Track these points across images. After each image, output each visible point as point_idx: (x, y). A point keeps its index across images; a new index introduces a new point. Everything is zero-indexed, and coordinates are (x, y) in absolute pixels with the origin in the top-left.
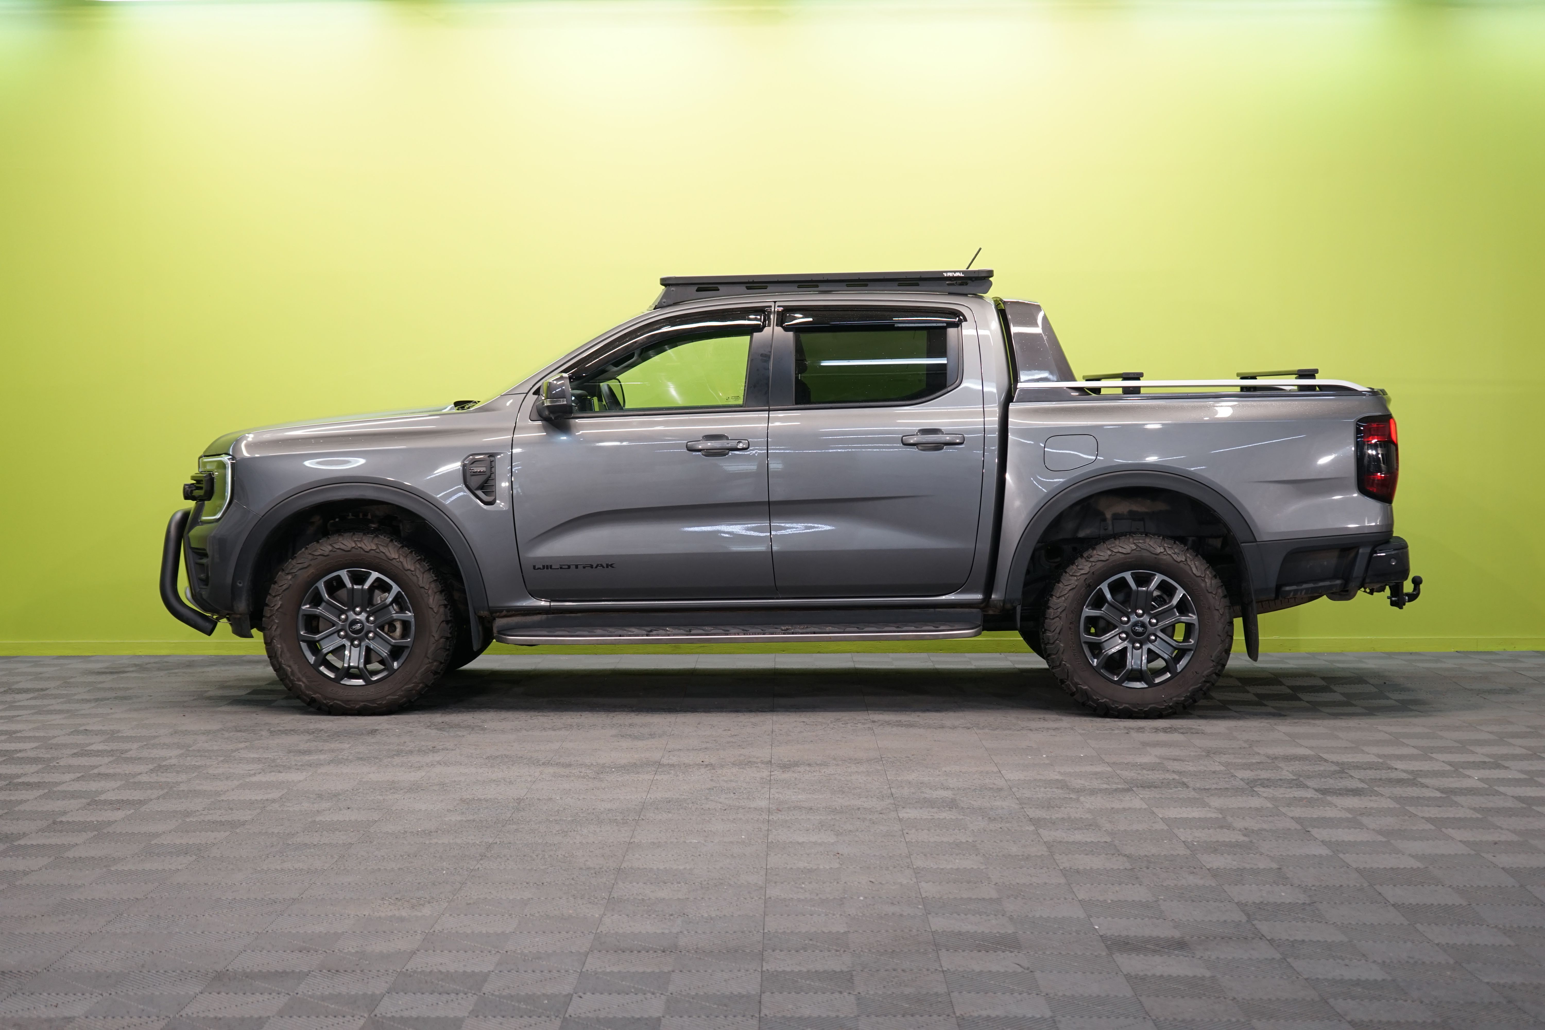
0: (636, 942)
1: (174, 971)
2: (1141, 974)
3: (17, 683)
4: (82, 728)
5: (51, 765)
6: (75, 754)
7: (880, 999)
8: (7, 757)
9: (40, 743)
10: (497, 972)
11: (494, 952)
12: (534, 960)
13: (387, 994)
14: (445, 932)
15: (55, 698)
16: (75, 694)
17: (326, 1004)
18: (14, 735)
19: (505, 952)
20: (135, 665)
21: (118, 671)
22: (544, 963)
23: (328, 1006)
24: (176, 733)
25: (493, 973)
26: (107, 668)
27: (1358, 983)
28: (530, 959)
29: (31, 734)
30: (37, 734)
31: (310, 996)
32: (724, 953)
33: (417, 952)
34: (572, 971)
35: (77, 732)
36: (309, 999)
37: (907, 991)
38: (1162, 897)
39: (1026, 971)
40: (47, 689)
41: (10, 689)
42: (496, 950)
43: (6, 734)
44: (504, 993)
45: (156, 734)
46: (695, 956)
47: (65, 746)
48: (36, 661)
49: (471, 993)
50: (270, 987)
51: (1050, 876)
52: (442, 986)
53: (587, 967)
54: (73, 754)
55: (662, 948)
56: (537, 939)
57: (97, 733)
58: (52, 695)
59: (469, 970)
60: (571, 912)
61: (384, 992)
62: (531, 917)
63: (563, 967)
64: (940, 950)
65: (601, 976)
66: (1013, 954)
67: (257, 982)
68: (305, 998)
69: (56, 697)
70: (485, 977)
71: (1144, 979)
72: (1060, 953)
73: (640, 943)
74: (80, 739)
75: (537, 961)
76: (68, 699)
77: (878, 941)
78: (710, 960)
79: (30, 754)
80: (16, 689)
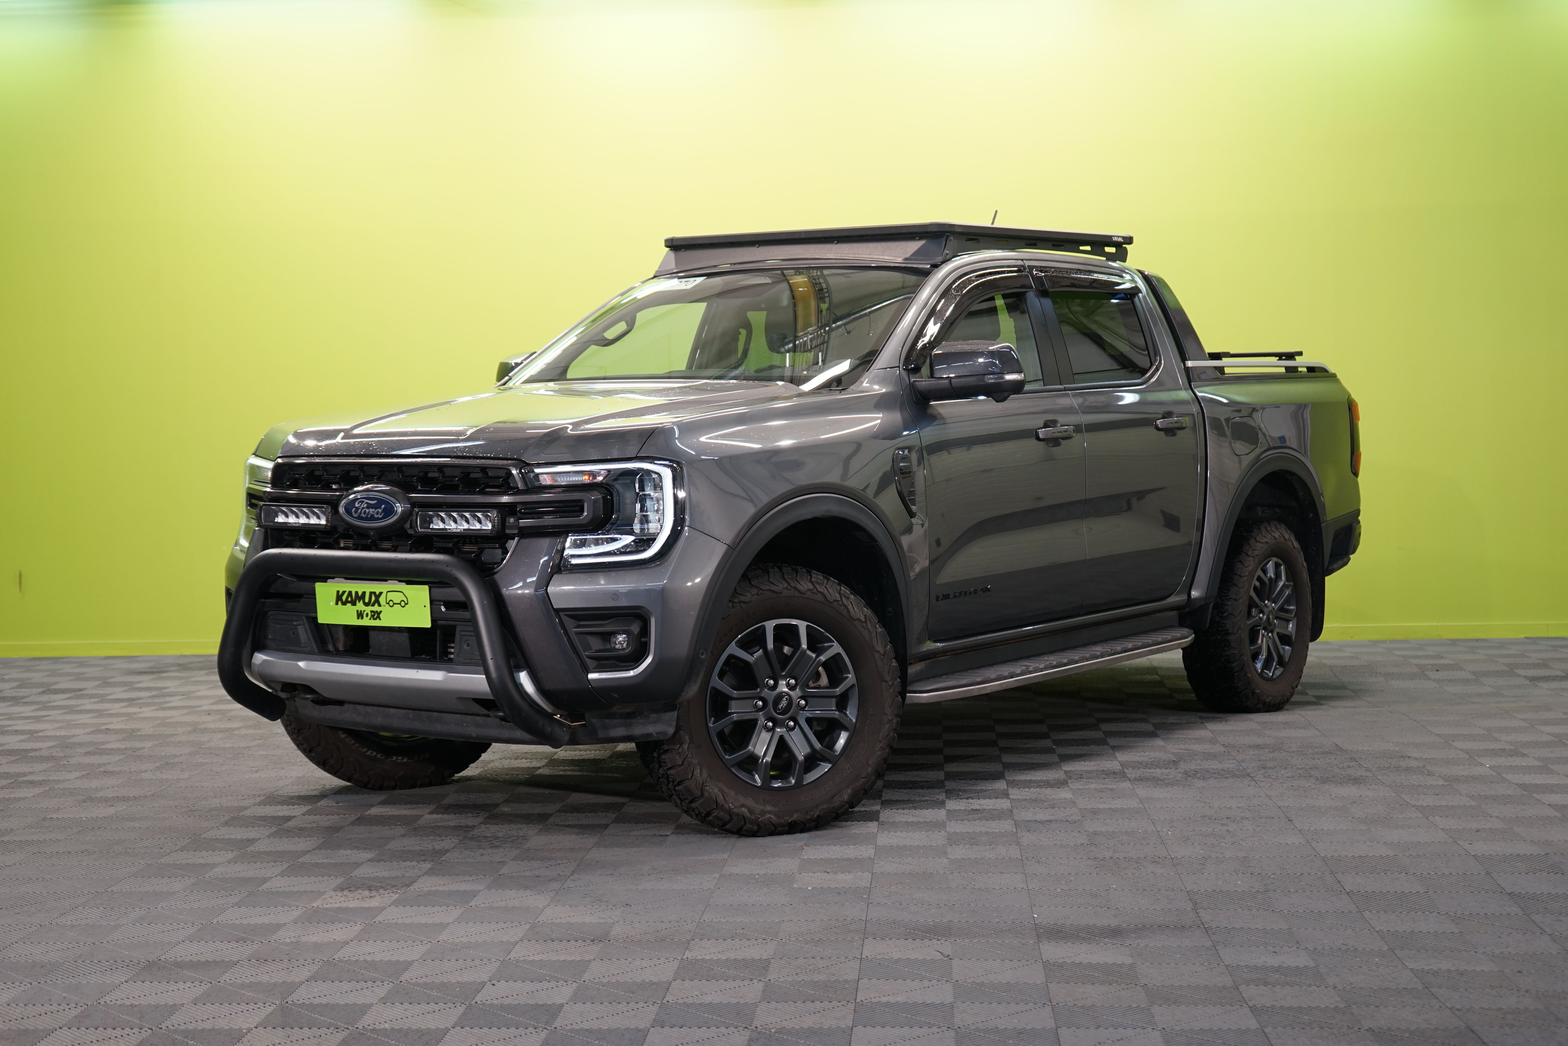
0: (568, 932)
1: (107, 962)
2: (1062, 961)
3: (56, 683)
4: (104, 727)
5: (61, 763)
6: (88, 752)
7: (788, 985)
8: (20, 756)
9: (57, 743)
10: (421, 961)
11: (426, 942)
12: (462, 949)
13: (306, 982)
14: (386, 922)
16: (111, 694)
17: (243, 992)
18: (35, 735)
19: (436, 942)
22: (471, 951)
23: (244, 994)
24: (194, 731)
25: (417, 962)
28: (459, 948)
29: (52, 733)
30: (58, 734)
31: (231, 985)
32: (651, 941)
33: (350, 942)
34: (495, 961)
35: (98, 731)
36: (229, 987)
37: (818, 978)
39: (945, 959)
40: (84, 689)
41: (48, 690)
42: (429, 940)
43: (28, 734)
44: (420, 981)
45: (175, 733)
46: (621, 945)
47: (81, 744)
48: (82, 662)
49: (388, 981)
50: (195, 975)
52: (362, 975)
53: (512, 955)
54: (86, 753)
55: (592, 937)
56: (473, 929)
57: (116, 732)
58: (88, 695)
59: (394, 959)
60: (516, 902)
61: (304, 980)
62: (477, 908)
63: (488, 956)
64: (867, 938)
65: (521, 964)
66: (939, 942)
67: (184, 971)
68: (226, 986)
69: (91, 696)
70: (407, 965)
71: (1063, 965)
72: (987, 941)
73: (572, 932)
74: (99, 738)
75: (465, 950)
76: (103, 699)
77: (809, 930)
78: (635, 948)
79: (45, 753)
80: (54, 689)
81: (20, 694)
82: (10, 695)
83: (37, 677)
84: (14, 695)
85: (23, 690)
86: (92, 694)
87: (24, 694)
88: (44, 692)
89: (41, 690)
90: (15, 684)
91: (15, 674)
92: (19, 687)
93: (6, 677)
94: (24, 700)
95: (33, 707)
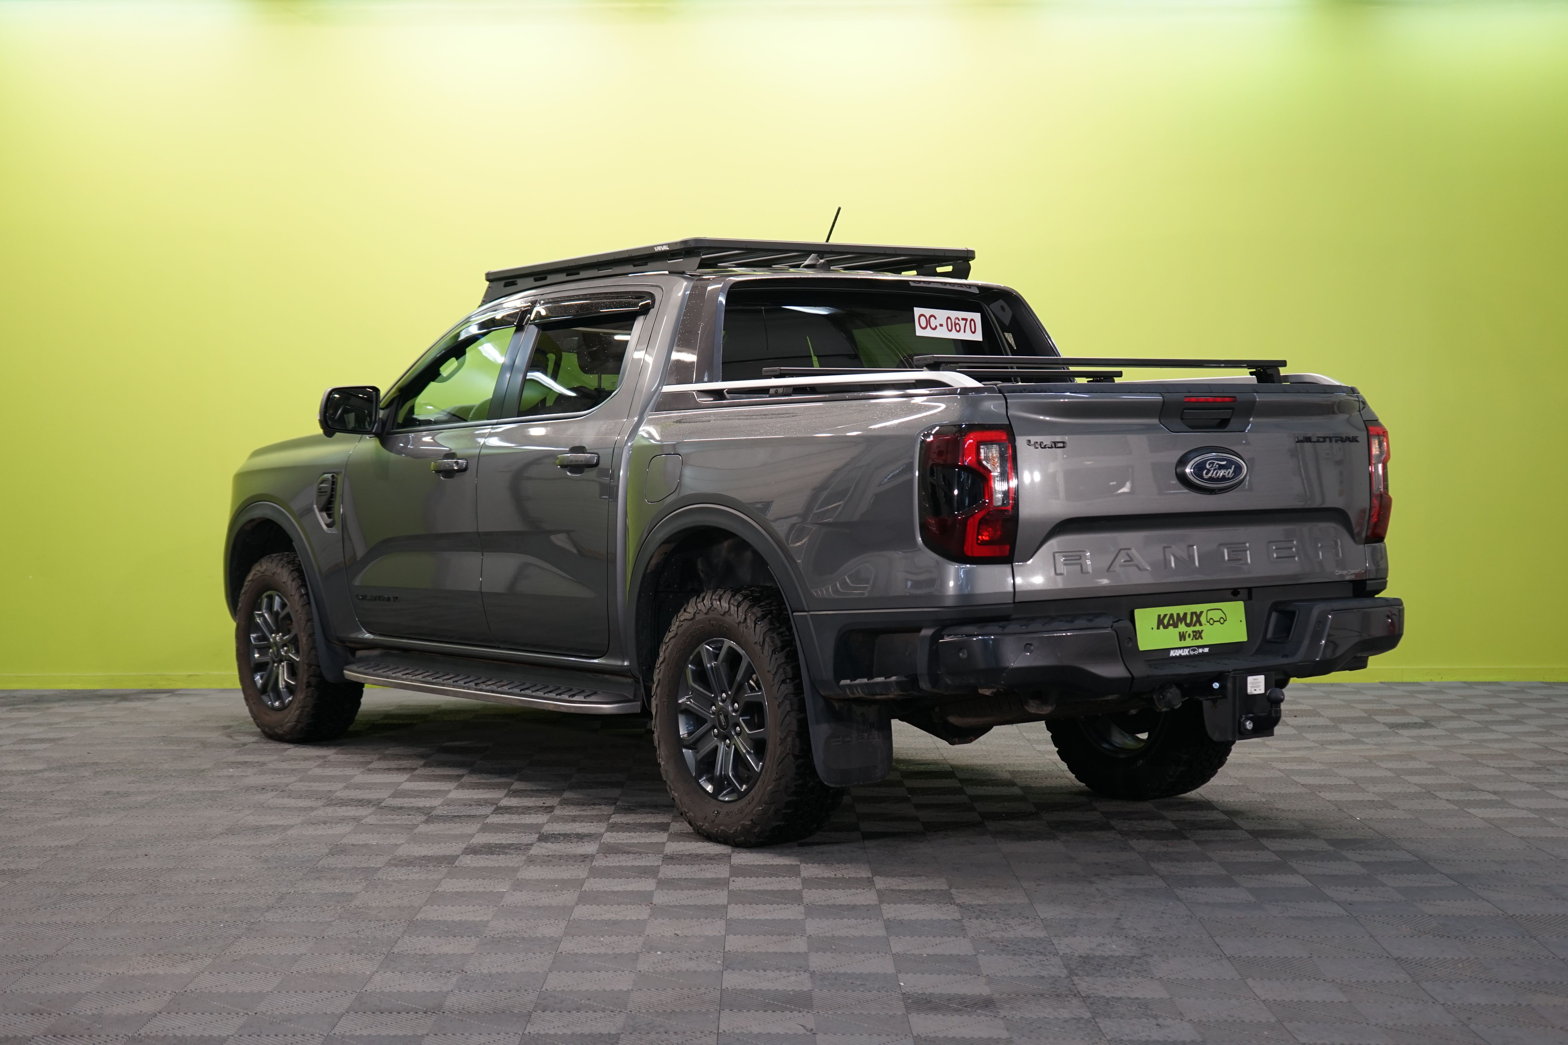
0: (399, 1002)
2: (933, 1035)
10: (236, 1036)
11: (242, 1014)
12: (282, 1023)
14: (198, 991)
19: (253, 1014)
22: (292, 1025)
25: (232, 1038)
28: (278, 1021)
32: (489, 1014)
33: (158, 1014)
34: (317, 1035)
38: (983, 951)
39: (809, 1033)
42: (246, 1012)
46: (457, 1017)
51: (872, 928)
53: (337, 1030)
55: (425, 1009)
56: (294, 1000)
59: (206, 1034)
60: (341, 968)
62: (297, 975)
63: (310, 1030)
64: (723, 1010)
65: (347, 1040)
66: (801, 1014)
72: (853, 1013)
73: (403, 1003)
75: (285, 1023)
77: (660, 1000)
78: (472, 1021)
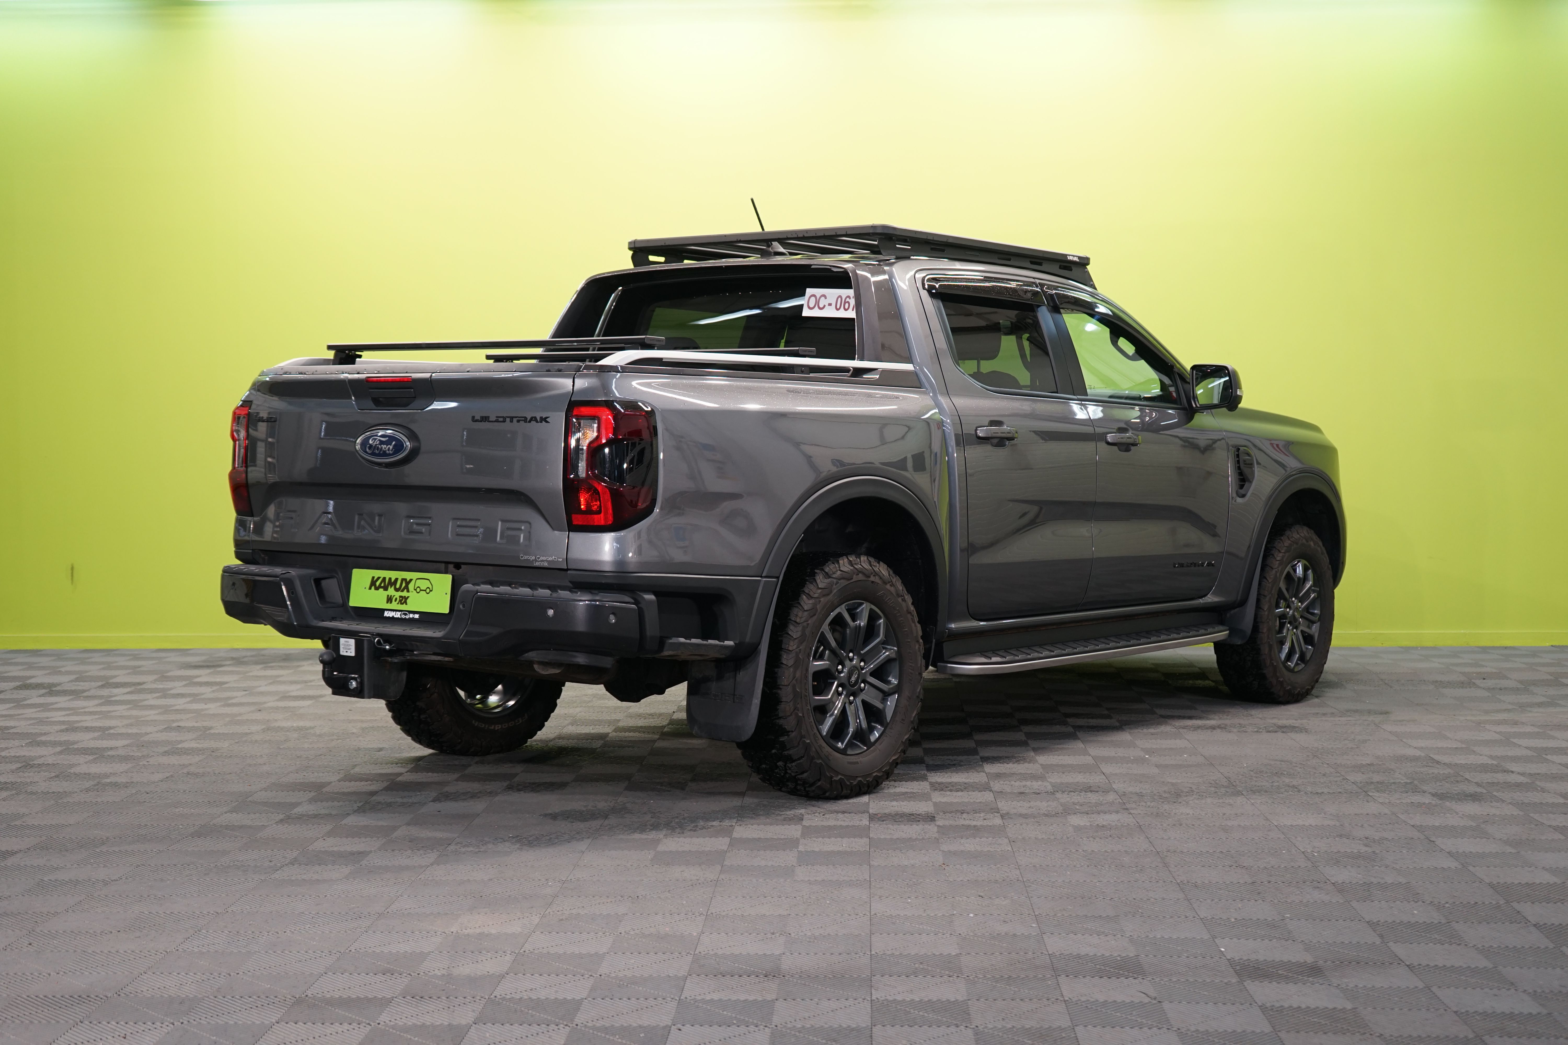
0: (736, 965)
1: (250, 997)
2: (1277, 1005)
3: (115, 677)
4: (175, 725)
5: (141, 764)
6: (165, 752)
7: (1000, 1034)
8: (97, 756)
9: (131, 741)
10: (590, 999)
11: (587, 976)
12: (629, 985)
13: (473, 1025)
14: (536, 952)
15: (151, 693)
16: (171, 689)
17: (409, 1037)
18: (107, 732)
19: (598, 976)
20: (233, 659)
21: (214, 664)
22: (641, 988)
23: (410, 1039)
24: (268, 729)
25: (586, 1001)
26: (204, 661)
27: (1511, 1016)
28: (625, 984)
29: (123, 731)
30: (130, 731)
31: (393, 1027)
32: (830, 978)
33: (506, 975)
34: (669, 999)
35: (169, 729)
36: (391, 1030)
37: (1028, 1024)
38: (1288, 915)
39: (1154, 1002)
40: (144, 683)
41: (108, 683)
42: (590, 974)
43: (99, 731)
44: (598, 1025)
45: (248, 731)
47: (156, 743)
48: (135, 655)
49: (563, 1024)
50: (350, 1015)
51: (1167, 890)
52: (532, 1016)
53: (686, 994)
54: (163, 752)
55: (764, 972)
56: (633, 961)
57: (190, 730)
58: (148, 689)
59: (560, 997)
60: (667, 929)
61: (471, 1023)
62: (626, 936)
63: (660, 993)
64: (1059, 976)
65: (700, 1005)
66: (1136, 981)
67: (337, 1010)
68: (387, 1029)
69: (152, 691)
70: (576, 1005)
71: (1281, 1010)
72: (1187, 980)
73: (740, 966)
74: (173, 736)
75: (633, 986)
76: (164, 693)
77: (992, 965)
78: (815, 986)
79: (121, 752)
80: (114, 683)
81: (80, 688)
82: (69, 689)
83: (94, 670)
84: (73, 688)
85: (82, 683)
86: (151, 689)
87: (84, 688)
88: (102, 686)
89: (100, 684)
90: (73, 677)
91: (70, 666)
92: (77, 680)
93: (63, 670)
94: (85, 694)
95: (97, 702)
